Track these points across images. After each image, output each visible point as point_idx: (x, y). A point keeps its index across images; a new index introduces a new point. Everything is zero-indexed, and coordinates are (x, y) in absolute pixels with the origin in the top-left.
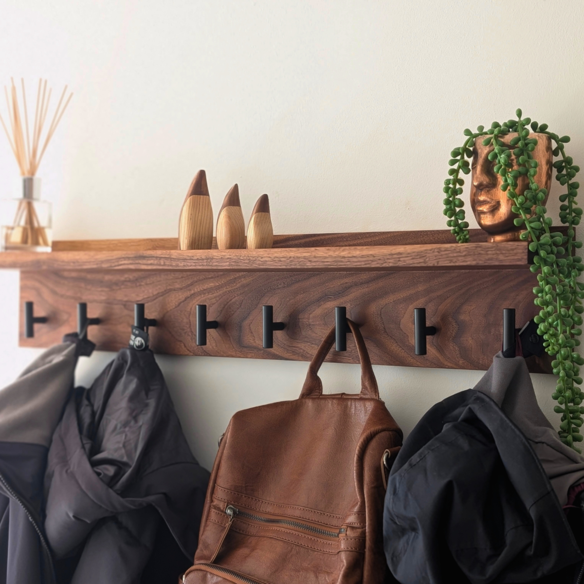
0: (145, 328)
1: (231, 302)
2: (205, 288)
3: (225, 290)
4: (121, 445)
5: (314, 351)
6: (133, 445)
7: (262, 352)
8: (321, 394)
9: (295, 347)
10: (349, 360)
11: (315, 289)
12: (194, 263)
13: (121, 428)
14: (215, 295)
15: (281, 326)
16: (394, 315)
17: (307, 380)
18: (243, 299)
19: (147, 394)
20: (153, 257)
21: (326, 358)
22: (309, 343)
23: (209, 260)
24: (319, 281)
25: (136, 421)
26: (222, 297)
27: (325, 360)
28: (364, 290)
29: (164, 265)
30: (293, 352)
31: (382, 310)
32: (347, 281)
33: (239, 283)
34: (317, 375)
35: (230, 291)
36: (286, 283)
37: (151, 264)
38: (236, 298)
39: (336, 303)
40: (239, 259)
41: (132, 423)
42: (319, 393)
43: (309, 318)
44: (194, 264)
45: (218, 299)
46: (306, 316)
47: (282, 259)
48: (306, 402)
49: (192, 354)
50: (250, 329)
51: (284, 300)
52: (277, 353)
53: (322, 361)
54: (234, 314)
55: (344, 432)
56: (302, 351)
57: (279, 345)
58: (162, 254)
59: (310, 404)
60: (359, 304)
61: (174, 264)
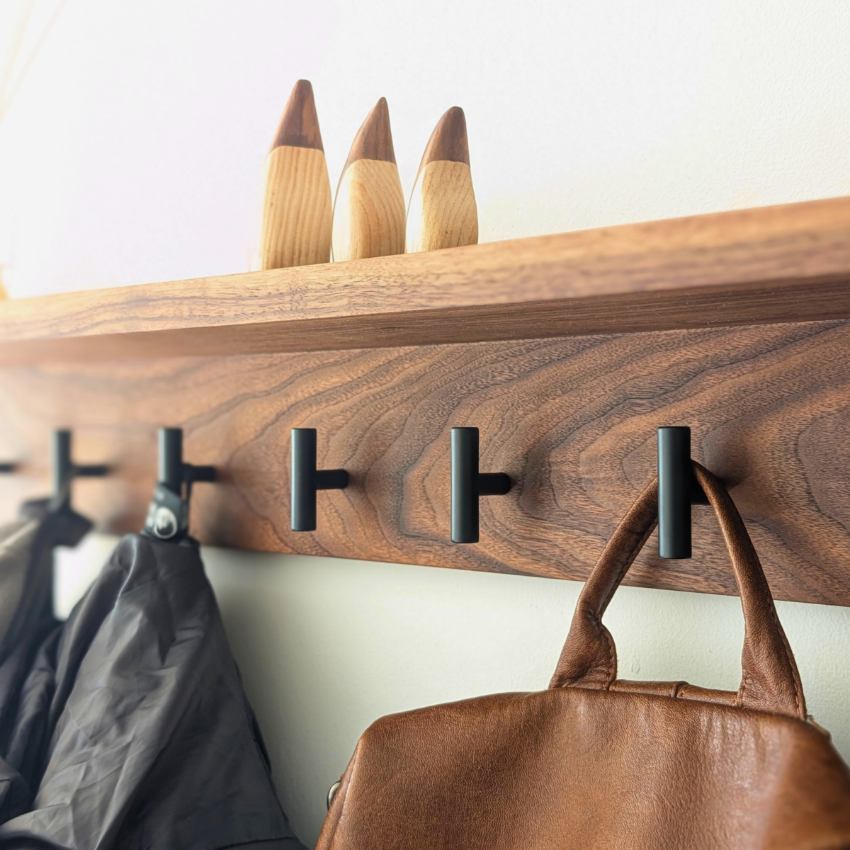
0: (184, 487)
1: (377, 423)
2: (321, 390)
3: (365, 392)
4: (68, 801)
5: (595, 554)
6: (97, 802)
7: (453, 550)
8: (614, 681)
9: (538, 540)
10: (697, 581)
11: (595, 383)
12: (261, 306)
13: (84, 745)
14: (342, 405)
15: (501, 484)
16: (839, 452)
17: (571, 637)
18: (407, 413)
19: (163, 654)
20: (166, 298)
21: (627, 574)
22: (577, 532)
23: (297, 297)
24: (605, 360)
25: (123, 730)
26: (358, 410)
27: (624, 580)
28: (743, 378)
29: (191, 317)
30: (534, 553)
31: (802, 437)
32: (689, 355)
33: (398, 373)
34: (599, 624)
35: (378, 394)
36: (516, 370)
37: (161, 318)
38: (392, 411)
39: (655, 418)
40: (375, 285)
41: (114, 731)
42: (608, 674)
43: (577, 463)
44: (260, 310)
45: (349, 414)
46: (570, 457)
47: (498, 276)
48: (568, 701)
49: (290, 550)
50: (425, 492)
51: (509, 413)
52: (493, 555)
53: (618, 583)
54: (385, 451)
55: (689, 814)
56: (557, 551)
57: (496, 534)
58: (185, 290)
59: (580, 709)
60: (728, 420)
61: (213, 314)
